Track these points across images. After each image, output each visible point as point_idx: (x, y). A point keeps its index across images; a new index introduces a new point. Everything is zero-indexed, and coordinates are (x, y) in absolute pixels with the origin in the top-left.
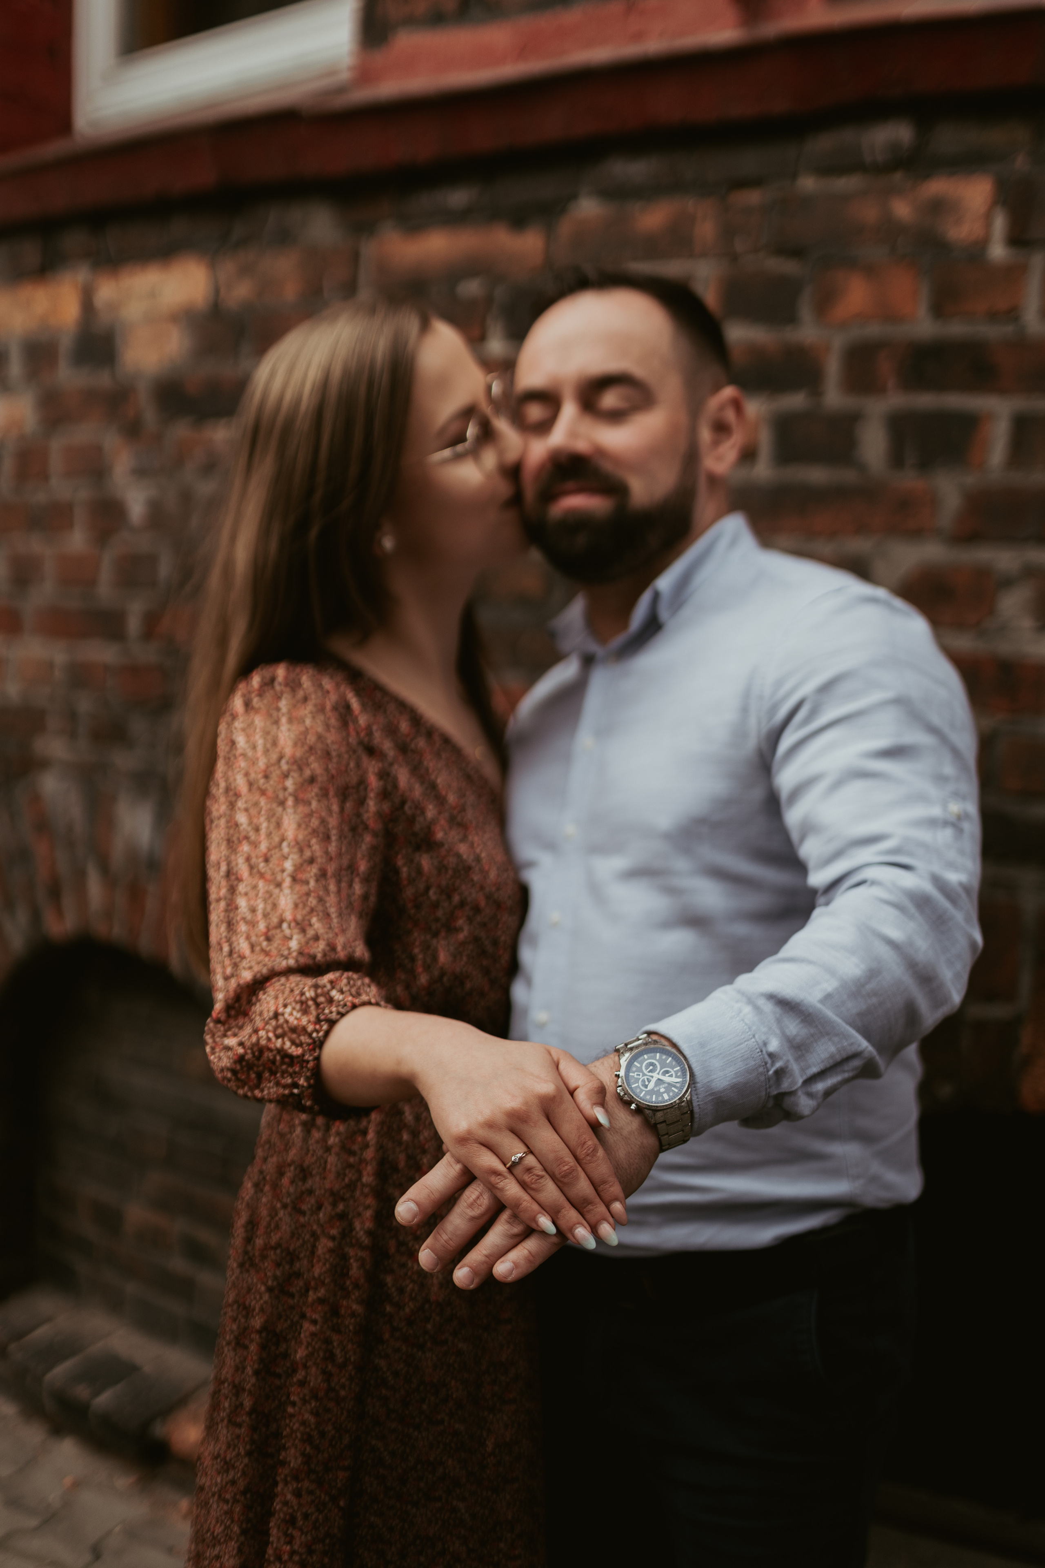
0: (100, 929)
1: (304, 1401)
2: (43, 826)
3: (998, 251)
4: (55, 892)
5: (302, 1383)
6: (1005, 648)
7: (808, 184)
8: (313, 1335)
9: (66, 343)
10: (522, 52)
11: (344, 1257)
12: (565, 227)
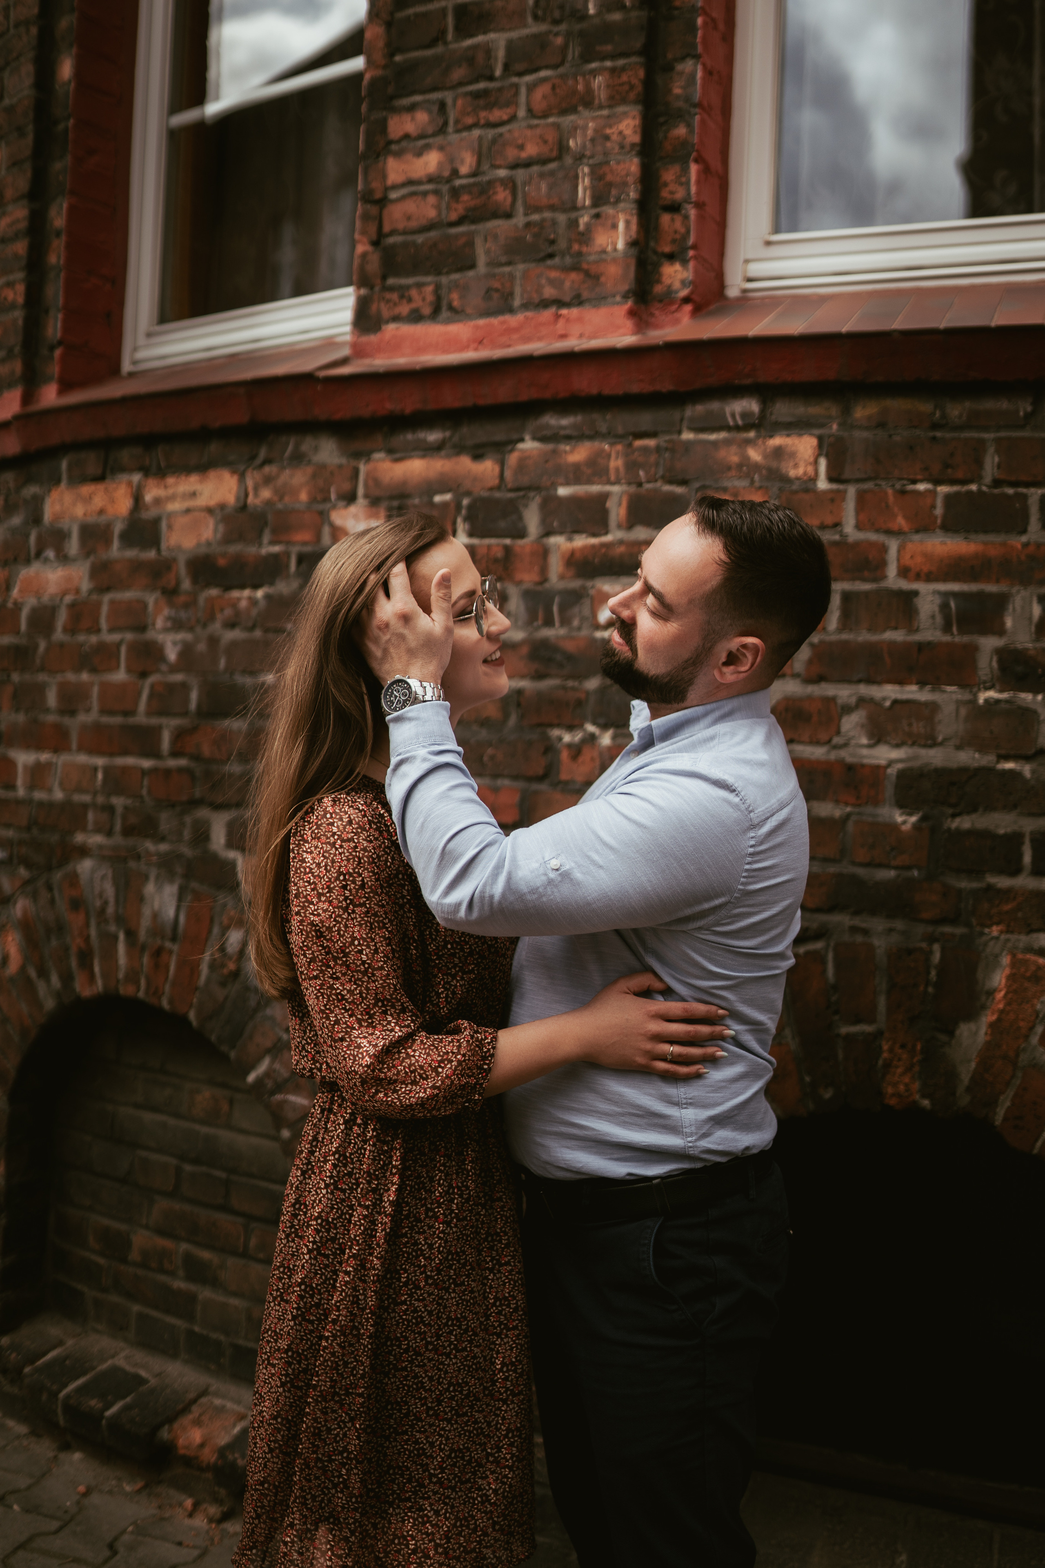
0: (127, 990)
1: (335, 1336)
2: (76, 904)
3: (823, 484)
4: (85, 958)
5: (334, 1322)
6: (846, 755)
7: (687, 436)
8: (347, 1283)
9: (118, 528)
10: (480, 343)
11: (373, 1223)
12: (513, 459)
